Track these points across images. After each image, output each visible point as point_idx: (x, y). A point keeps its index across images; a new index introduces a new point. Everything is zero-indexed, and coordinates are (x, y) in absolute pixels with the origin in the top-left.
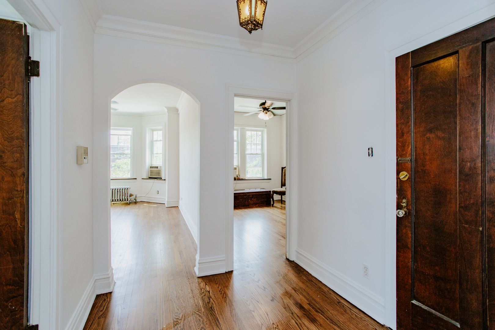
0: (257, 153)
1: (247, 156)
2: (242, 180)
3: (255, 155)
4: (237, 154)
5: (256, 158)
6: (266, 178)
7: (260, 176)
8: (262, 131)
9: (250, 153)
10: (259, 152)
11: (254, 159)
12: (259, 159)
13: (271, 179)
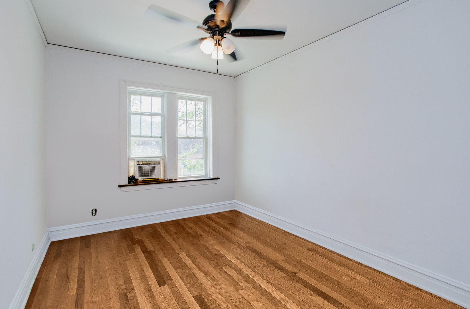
0: (197, 136)
1: (180, 141)
2: (171, 181)
3: (192, 140)
4: (161, 137)
5: (195, 144)
6: (211, 177)
7: (200, 173)
8: (205, 101)
9: (185, 136)
10: (200, 133)
11: (191, 145)
12: (199, 145)
13: (219, 178)
